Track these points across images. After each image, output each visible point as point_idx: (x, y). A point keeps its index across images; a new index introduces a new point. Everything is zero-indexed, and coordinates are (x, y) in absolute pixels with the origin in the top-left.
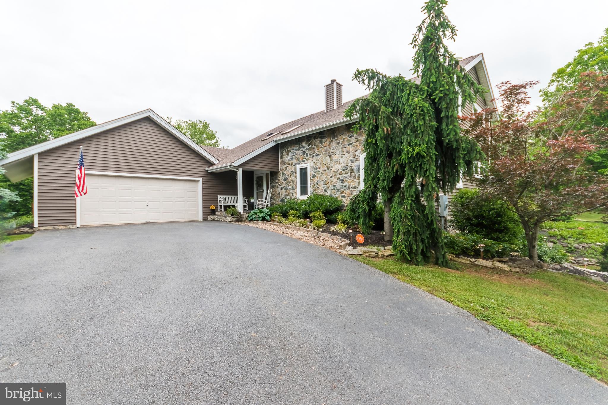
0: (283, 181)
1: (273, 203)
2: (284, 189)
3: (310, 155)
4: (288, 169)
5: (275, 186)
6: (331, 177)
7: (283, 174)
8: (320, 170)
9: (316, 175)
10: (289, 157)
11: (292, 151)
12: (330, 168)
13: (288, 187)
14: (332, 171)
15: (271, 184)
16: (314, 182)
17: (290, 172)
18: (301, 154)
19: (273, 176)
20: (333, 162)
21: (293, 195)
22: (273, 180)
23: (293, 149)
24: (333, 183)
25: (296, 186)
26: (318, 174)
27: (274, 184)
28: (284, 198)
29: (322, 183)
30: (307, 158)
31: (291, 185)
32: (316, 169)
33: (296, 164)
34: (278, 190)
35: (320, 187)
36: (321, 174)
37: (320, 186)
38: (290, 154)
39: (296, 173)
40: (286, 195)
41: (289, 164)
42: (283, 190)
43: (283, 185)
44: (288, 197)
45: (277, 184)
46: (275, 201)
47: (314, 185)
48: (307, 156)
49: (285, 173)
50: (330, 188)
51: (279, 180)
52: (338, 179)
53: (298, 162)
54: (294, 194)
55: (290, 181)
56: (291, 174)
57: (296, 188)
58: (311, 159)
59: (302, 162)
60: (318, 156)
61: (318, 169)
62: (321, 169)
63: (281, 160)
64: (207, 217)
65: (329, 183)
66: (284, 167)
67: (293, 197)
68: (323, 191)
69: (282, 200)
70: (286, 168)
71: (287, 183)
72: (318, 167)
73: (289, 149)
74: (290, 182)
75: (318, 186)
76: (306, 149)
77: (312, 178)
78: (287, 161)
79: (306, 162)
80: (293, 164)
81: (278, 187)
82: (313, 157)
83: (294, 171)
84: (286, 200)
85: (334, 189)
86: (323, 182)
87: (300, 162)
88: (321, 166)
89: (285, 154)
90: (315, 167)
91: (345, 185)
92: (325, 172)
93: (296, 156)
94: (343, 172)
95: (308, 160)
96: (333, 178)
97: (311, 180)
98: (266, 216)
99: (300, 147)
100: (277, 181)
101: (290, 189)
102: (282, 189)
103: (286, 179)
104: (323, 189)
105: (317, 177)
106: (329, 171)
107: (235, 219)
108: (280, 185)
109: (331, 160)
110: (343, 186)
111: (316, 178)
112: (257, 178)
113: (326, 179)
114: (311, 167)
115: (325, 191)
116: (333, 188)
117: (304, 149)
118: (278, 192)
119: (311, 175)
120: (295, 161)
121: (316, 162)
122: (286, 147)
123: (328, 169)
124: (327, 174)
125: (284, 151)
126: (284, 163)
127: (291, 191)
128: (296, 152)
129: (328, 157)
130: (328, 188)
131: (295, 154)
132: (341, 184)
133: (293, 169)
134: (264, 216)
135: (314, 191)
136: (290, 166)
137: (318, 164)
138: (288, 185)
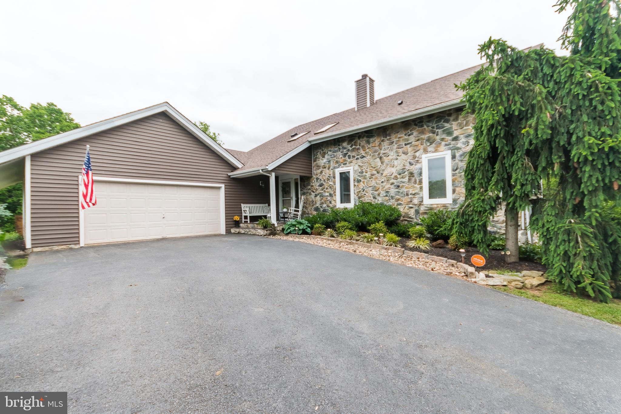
0: (318, 188)
1: (305, 212)
2: (318, 196)
3: (354, 157)
4: (323, 173)
5: (308, 192)
6: (382, 182)
7: (317, 179)
8: (367, 174)
9: (362, 180)
10: (325, 160)
11: (329, 153)
12: (381, 172)
13: (324, 194)
14: (384, 175)
15: (301, 190)
16: (360, 188)
17: (327, 177)
18: (341, 156)
19: (304, 182)
20: (385, 165)
21: (330, 202)
22: (304, 186)
23: (330, 151)
24: (385, 189)
25: (335, 192)
26: (365, 178)
27: (305, 191)
28: (319, 207)
29: (370, 189)
30: (349, 160)
31: (328, 192)
32: (362, 172)
33: (335, 168)
34: (311, 198)
35: (367, 194)
36: (368, 179)
37: (367, 193)
38: (326, 156)
39: (334, 177)
40: (322, 203)
41: (325, 168)
42: (318, 198)
43: (318, 192)
44: (324, 205)
45: (309, 191)
46: (307, 209)
47: (360, 191)
48: (349, 158)
49: (320, 177)
50: (381, 195)
51: (312, 186)
52: (392, 184)
53: (337, 165)
54: (333, 202)
55: (326, 187)
56: (328, 179)
57: (335, 195)
58: (355, 161)
59: (342, 166)
60: (364, 158)
61: (364, 174)
62: (369, 173)
63: (315, 163)
64: (230, 230)
65: (380, 189)
66: (319, 171)
67: (331, 205)
68: (372, 198)
69: (317, 209)
70: (321, 172)
71: (322, 190)
72: (364, 170)
73: (325, 150)
74: (327, 188)
75: (364, 193)
76: (348, 150)
77: (356, 184)
78: (323, 164)
79: (348, 165)
80: (331, 168)
81: (310, 194)
82: (357, 159)
83: (332, 175)
84: (322, 209)
85: (387, 196)
86: (371, 188)
87: (340, 165)
88: (368, 170)
89: (319, 155)
90: (360, 171)
91: (401, 191)
92: (374, 177)
93: (335, 158)
94: (399, 176)
95: (351, 162)
96: (384, 184)
97: (355, 185)
99: (340, 149)
100: (309, 187)
101: (327, 196)
102: (316, 196)
103: (321, 185)
104: (371, 196)
105: (363, 182)
106: (380, 175)
107: (269, 232)
108: (313, 192)
109: (382, 163)
110: (399, 192)
111: (362, 183)
112: (283, 183)
113: (375, 185)
114: (355, 171)
115: (374, 198)
116: (385, 195)
117: (345, 150)
118: (311, 200)
119: (354, 180)
120: (332, 164)
121: (361, 165)
122: (320, 148)
123: (378, 173)
124: (376, 178)
125: (319, 153)
126: (318, 167)
127: (329, 198)
128: (335, 154)
129: (378, 160)
130: (379, 195)
131: (333, 156)
132: (397, 190)
133: (331, 172)
134: (305, 228)
135: (359, 198)
136: (326, 170)
137: (364, 167)
138: (325, 191)
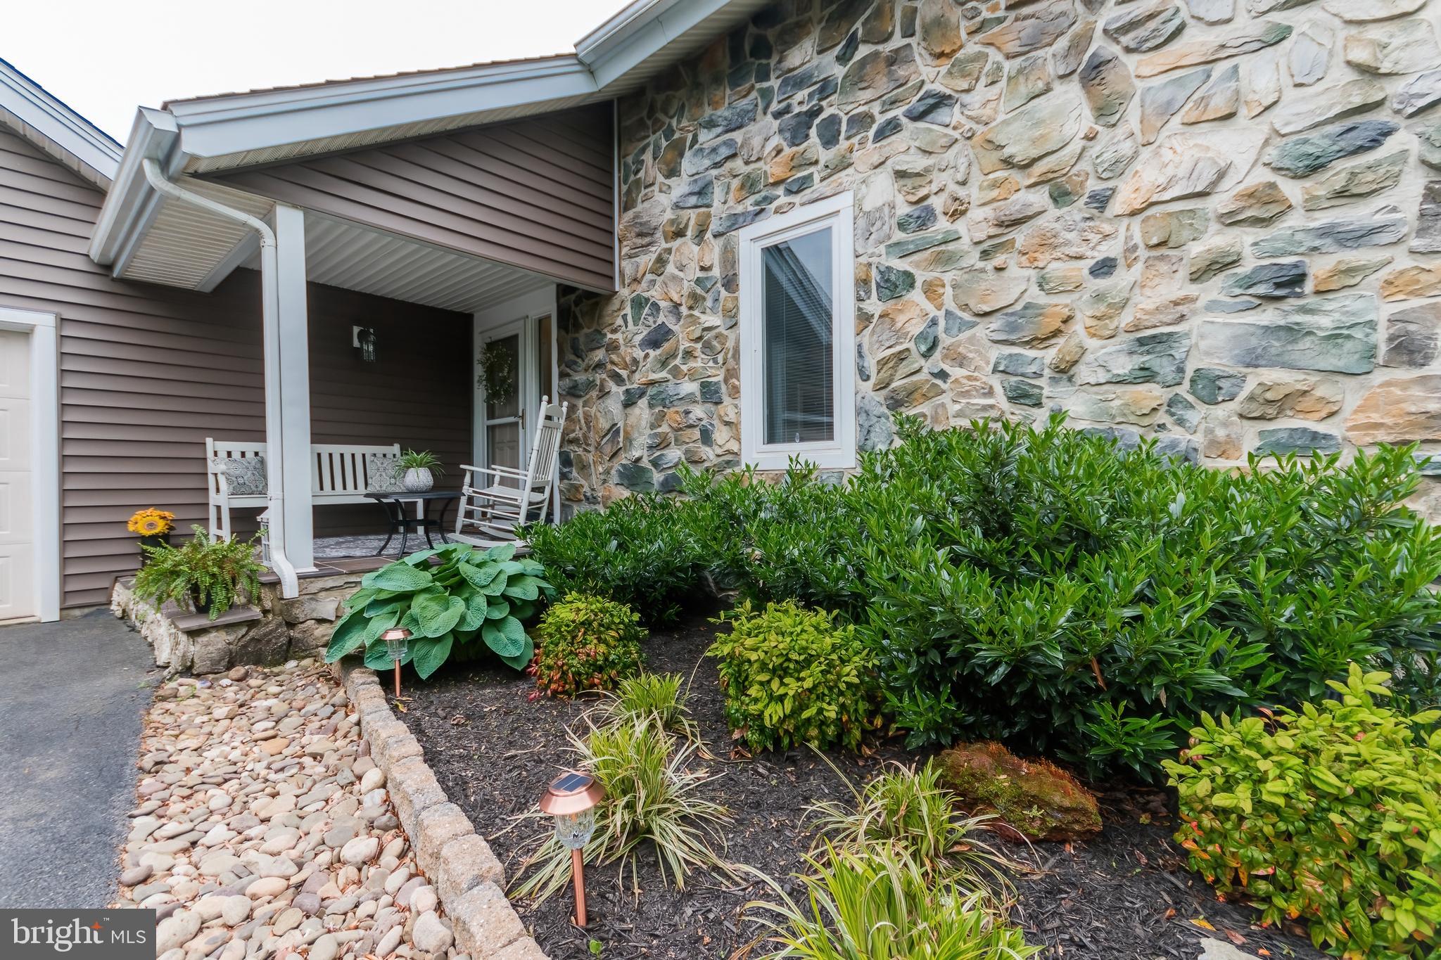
0: (639, 354)
1: (577, 488)
2: (643, 403)
3: (861, 121)
4: (671, 269)
5: (590, 385)
6: (1105, 267)
7: (639, 303)
8: (961, 226)
9: (921, 277)
10: (680, 187)
11: (705, 137)
12: (1093, 185)
13: (671, 389)
15: (562, 375)
16: (900, 334)
17: (687, 287)
18: (776, 141)
19: (578, 327)
20: (1132, 116)
21: (706, 437)
22: (573, 352)
23: (711, 124)
24: (1126, 318)
25: (732, 374)
26: (944, 260)
27: (580, 377)
28: (645, 463)
29: (983, 330)
30: (825, 156)
31: (692, 375)
32: (924, 218)
33: (736, 222)
34: (607, 413)
35: (956, 372)
36: (973, 259)
37: (961, 361)
38: (688, 165)
39: (730, 283)
40: (660, 444)
41: (680, 234)
42: (642, 411)
43: (639, 378)
44: (674, 454)
45: (600, 376)
46: (587, 477)
47: (901, 357)
48: (829, 139)
49: (655, 294)
50: (1084, 373)
51: (613, 347)
52: (1217, 265)
53: (749, 205)
54: (721, 435)
55: (685, 345)
56: (696, 299)
57: (735, 392)
58: (867, 152)
59: (783, 200)
60: (943, 115)
61: (942, 225)
62: (976, 214)
63: (630, 214)
64: (108, 591)
65: (1078, 327)
66: (647, 260)
67: (708, 453)
68: (1001, 400)
69: (633, 476)
70: (661, 261)
71: (664, 364)
72: (937, 203)
73: (682, 126)
74: (688, 354)
75: (937, 361)
76: (826, 88)
77: (874, 306)
78: (669, 215)
79: (818, 187)
80: (714, 226)
81: (604, 394)
82: (892, 127)
83: (716, 272)
84: (657, 477)
85: (1146, 375)
86: (996, 323)
87: (769, 200)
88: (973, 193)
89: (651, 169)
90: (903, 209)
91: (1325, 322)
92: (1020, 237)
93: (738, 164)
94: (1292, 190)
95: (843, 164)
96: (1122, 279)
97: (864, 319)
98: (492, 624)
99: (766, 95)
100: (599, 355)
101: (690, 398)
102: (629, 403)
103: (657, 338)
104: (996, 382)
105: (931, 290)
106: (1076, 211)
107: (218, 642)
108: (618, 379)
109: (1105, 111)
110: (1292, 332)
111: (916, 295)
112: (491, 346)
113: (1035, 295)
114: (867, 222)
115: (1020, 396)
116: (1124, 365)
117: (802, 94)
118: (604, 424)
119: (862, 283)
120: (721, 205)
121: (917, 163)
122: (657, 126)
123: (1061, 196)
124: (1047, 243)
125: (648, 157)
126: (645, 233)
127: (698, 411)
128: (738, 136)
129: (1071, 94)
130: (1064, 371)
131: (724, 152)
132: (1269, 316)
133: (713, 253)
134: (474, 623)
135: (895, 403)
136: (687, 249)
137: (939, 179)
138: (676, 372)
